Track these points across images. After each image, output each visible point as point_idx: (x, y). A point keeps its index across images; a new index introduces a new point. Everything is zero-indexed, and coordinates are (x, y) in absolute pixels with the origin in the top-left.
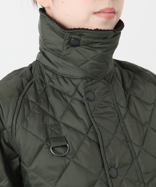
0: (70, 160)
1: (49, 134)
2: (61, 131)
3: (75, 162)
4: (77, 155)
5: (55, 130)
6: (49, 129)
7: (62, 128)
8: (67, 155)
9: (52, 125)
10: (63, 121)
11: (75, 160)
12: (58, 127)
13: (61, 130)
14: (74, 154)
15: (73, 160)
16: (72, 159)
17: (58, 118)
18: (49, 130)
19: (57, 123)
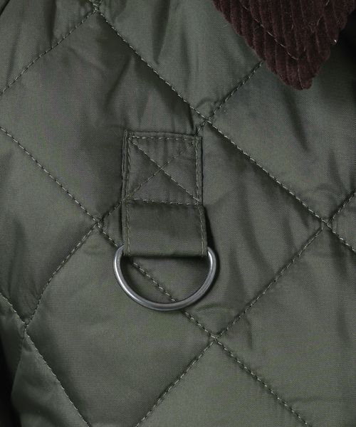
0: (205, 340)
1: (132, 178)
2: (198, 177)
3: (229, 353)
4: (249, 323)
5: (166, 164)
6: (132, 154)
7: (206, 161)
8: (194, 311)
9: (156, 137)
10: (220, 125)
11: (236, 344)
12: (189, 149)
13: (198, 170)
14: (234, 313)
15: (224, 340)
16: (219, 333)
17: (202, 102)
18: (134, 158)
19: (189, 130)
